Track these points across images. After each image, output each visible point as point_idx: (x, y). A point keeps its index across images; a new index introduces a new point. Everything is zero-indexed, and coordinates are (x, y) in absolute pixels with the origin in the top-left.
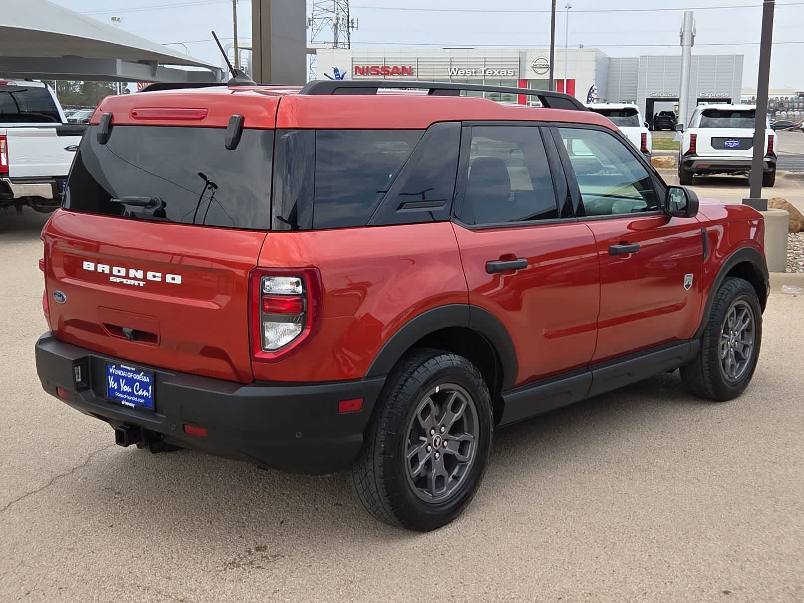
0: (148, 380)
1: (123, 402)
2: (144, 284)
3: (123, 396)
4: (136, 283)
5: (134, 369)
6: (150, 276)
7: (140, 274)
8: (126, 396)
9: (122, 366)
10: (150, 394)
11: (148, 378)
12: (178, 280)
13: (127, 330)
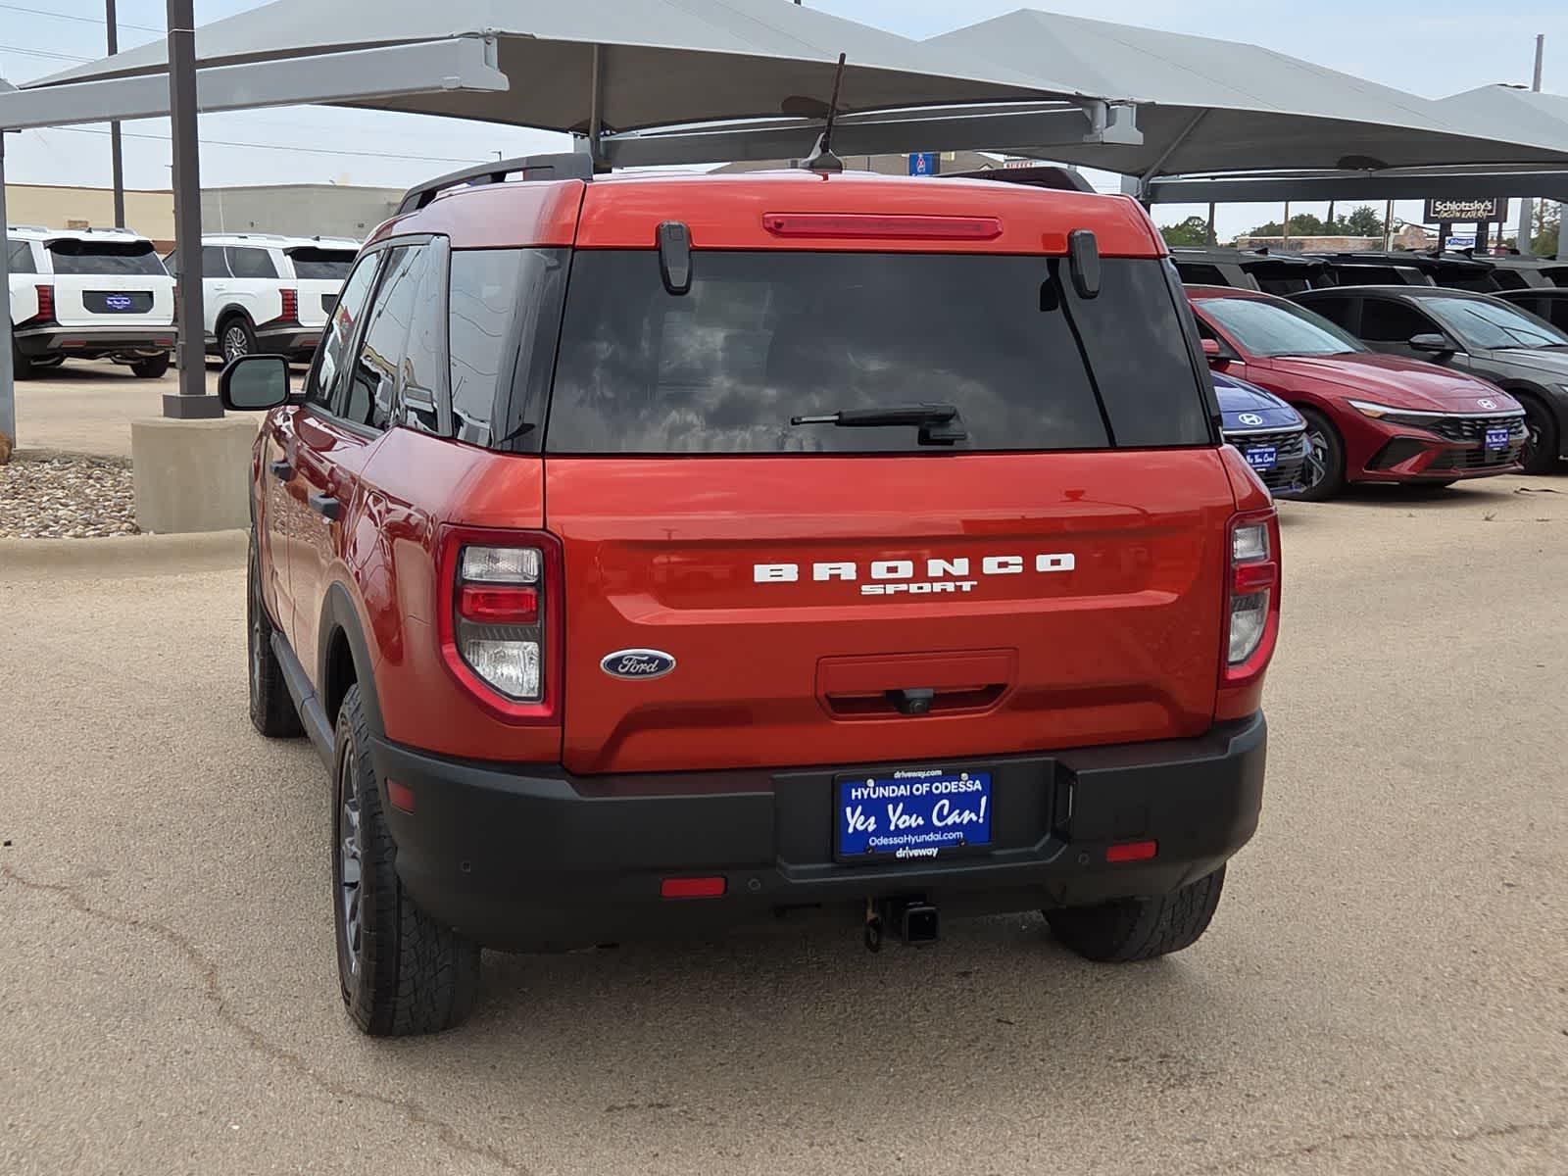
0: (978, 785)
1: (900, 854)
2: (972, 586)
3: (896, 841)
4: (950, 587)
5: (939, 773)
6: (990, 565)
7: (961, 566)
8: (903, 840)
9: (897, 775)
10: (982, 814)
11: (978, 782)
12: (1068, 562)
13: (918, 694)
